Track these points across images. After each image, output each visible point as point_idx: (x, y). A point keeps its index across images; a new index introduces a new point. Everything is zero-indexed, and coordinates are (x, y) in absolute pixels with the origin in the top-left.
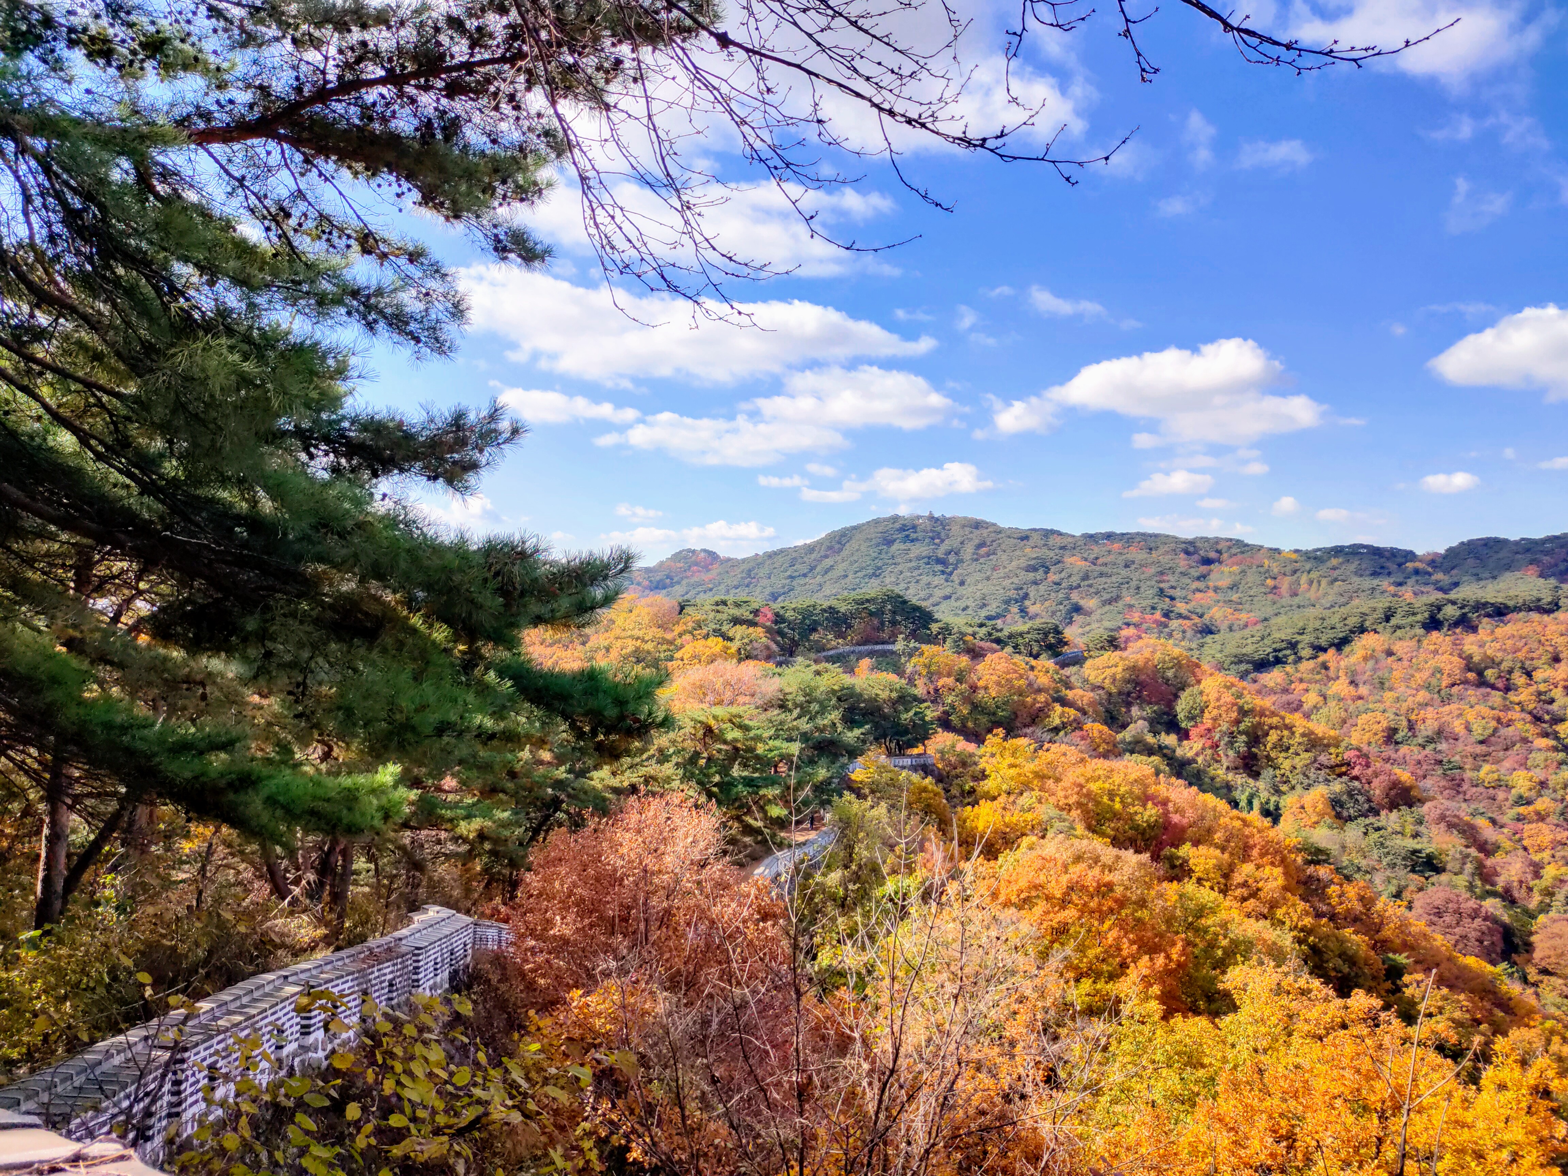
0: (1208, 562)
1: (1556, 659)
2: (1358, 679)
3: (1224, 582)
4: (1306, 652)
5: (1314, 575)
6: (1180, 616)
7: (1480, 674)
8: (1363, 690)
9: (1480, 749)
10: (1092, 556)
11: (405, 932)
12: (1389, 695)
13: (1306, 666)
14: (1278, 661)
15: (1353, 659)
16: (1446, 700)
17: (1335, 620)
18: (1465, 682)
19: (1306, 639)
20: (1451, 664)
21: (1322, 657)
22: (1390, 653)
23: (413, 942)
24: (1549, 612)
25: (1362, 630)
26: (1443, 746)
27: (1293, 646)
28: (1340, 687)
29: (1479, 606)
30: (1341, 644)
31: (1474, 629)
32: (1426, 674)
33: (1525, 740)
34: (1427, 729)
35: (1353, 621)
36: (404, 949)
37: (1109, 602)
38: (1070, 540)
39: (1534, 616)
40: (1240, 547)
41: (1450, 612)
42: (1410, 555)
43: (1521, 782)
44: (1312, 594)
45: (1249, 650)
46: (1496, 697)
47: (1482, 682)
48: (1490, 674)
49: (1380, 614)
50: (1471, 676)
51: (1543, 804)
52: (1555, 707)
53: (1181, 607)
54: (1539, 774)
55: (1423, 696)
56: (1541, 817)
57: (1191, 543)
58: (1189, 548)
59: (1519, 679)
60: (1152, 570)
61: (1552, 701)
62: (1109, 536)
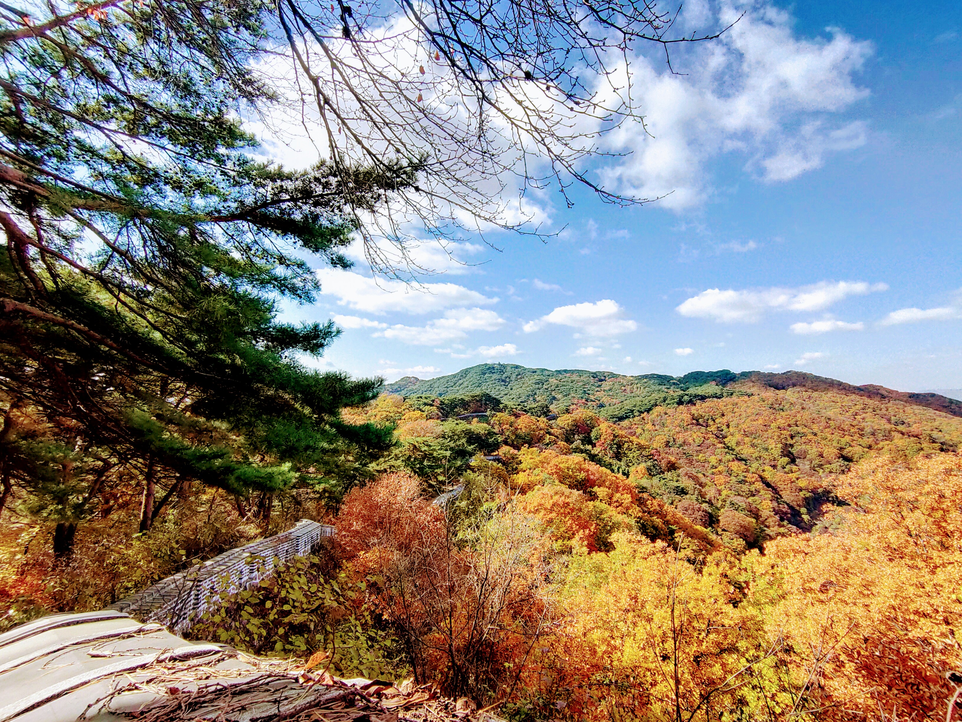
0: (601, 380)
1: (723, 415)
2: (656, 423)
3: (607, 388)
4: (637, 414)
5: (639, 385)
6: (592, 401)
7: (697, 421)
8: (657, 427)
9: (699, 448)
10: (559, 379)
11: (293, 530)
12: (666, 429)
13: (636, 419)
14: (627, 417)
15: (653, 416)
16: (686, 430)
17: (646, 401)
18: (692, 424)
19: (637, 408)
20: (687, 417)
21: (642, 415)
22: (666, 414)
23: (296, 534)
24: (720, 398)
25: (656, 405)
26: (685, 448)
27: (632, 411)
28: (649, 426)
29: (696, 396)
30: (649, 411)
31: (695, 404)
32: (678, 421)
33: (714, 445)
34: (680, 441)
35: (652, 402)
36: (292, 537)
37: (566, 396)
38: (551, 372)
39: (715, 399)
40: (613, 376)
41: (686, 398)
42: (671, 378)
43: (713, 460)
44: (638, 392)
45: (616, 413)
46: (703, 429)
47: (698, 424)
48: (701, 421)
49: (662, 399)
50: (694, 421)
51: (720, 468)
52: (723, 432)
53: (592, 398)
54: (719, 457)
55: (678, 429)
56: (720, 473)
57: (595, 373)
58: (594, 375)
59: (711, 422)
60: (581, 384)
61: (722, 430)
62: (565, 371)
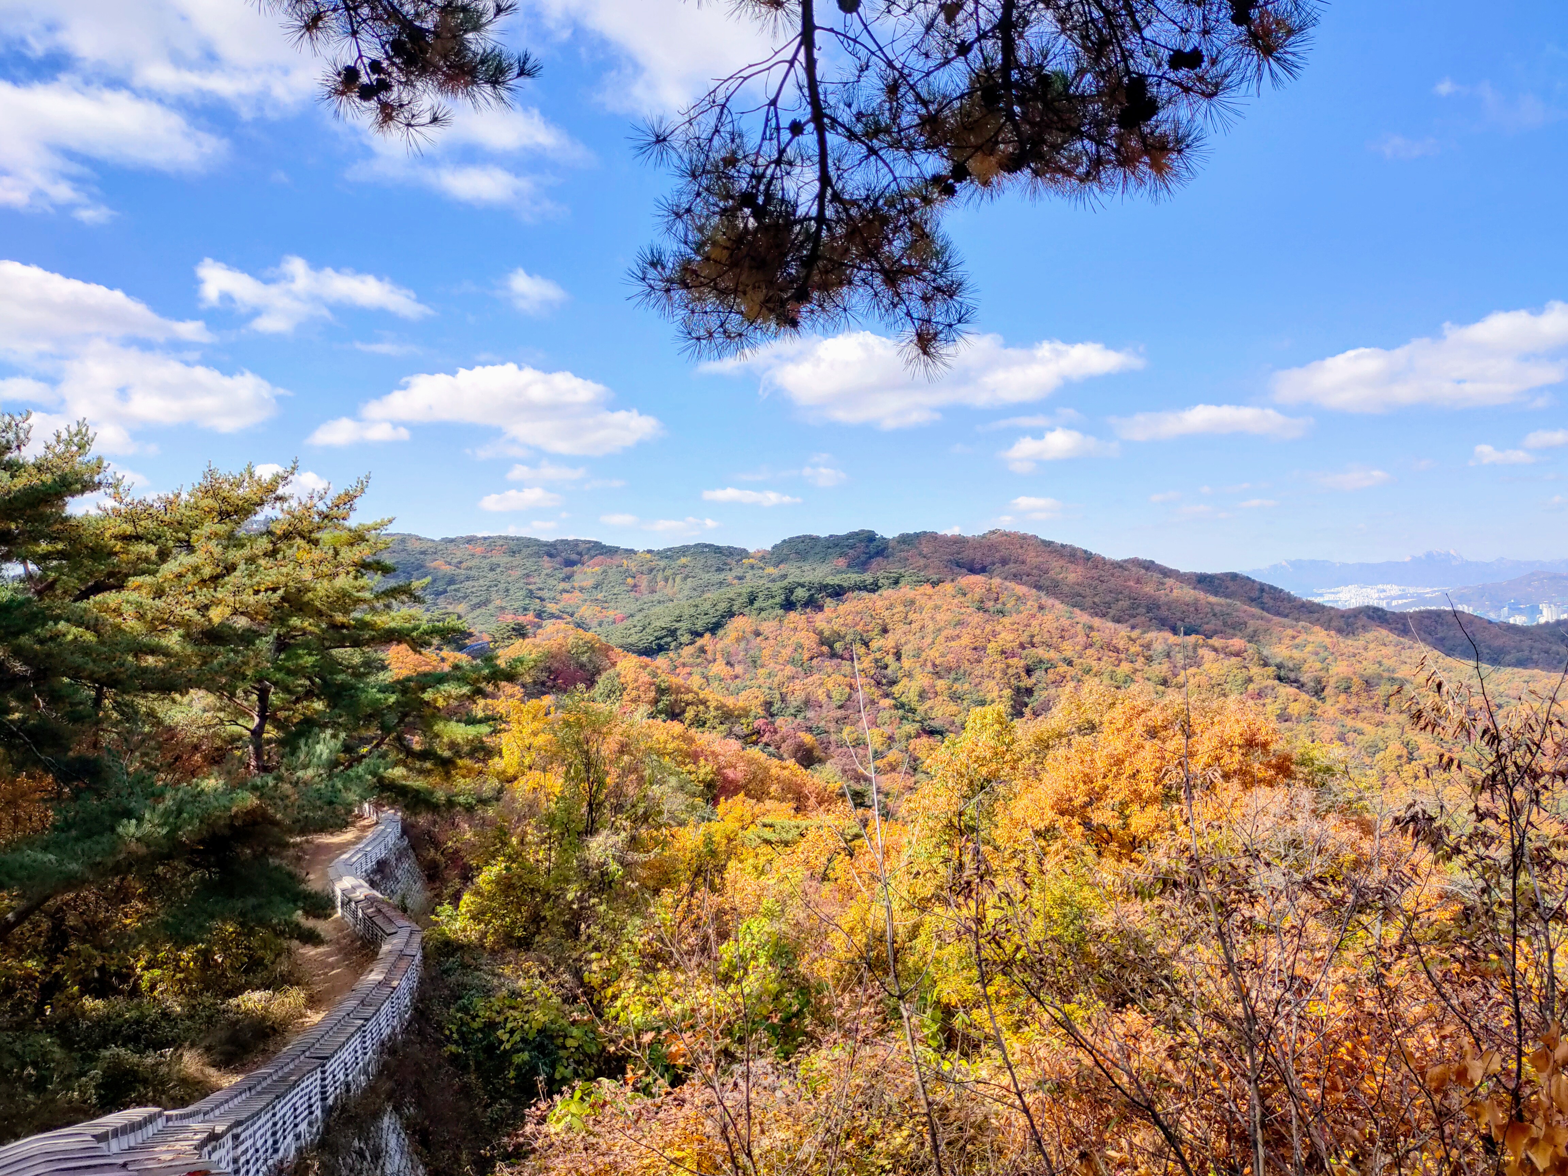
0: (570, 563)
1: (885, 631)
2: (733, 659)
3: (589, 583)
4: (685, 638)
5: (668, 572)
6: (552, 616)
7: (831, 647)
8: (739, 669)
9: (840, 713)
10: (455, 561)
12: (761, 671)
13: (687, 651)
14: (661, 649)
15: (727, 641)
16: (808, 673)
17: (707, 606)
18: (822, 654)
19: (684, 625)
20: (809, 640)
21: (700, 642)
22: (758, 634)
24: (873, 591)
25: (731, 614)
26: (810, 714)
27: (673, 633)
28: (718, 668)
29: (823, 588)
30: (714, 628)
31: (821, 608)
32: (789, 650)
33: (873, 702)
34: (794, 701)
35: (723, 606)
37: (479, 605)
38: (430, 544)
39: (864, 594)
40: (599, 549)
41: (801, 593)
42: (743, 553)
43: (874, 738)
44: (669, 591)
45: (633, 639)
46: (846, 666)
47: (833, 655)
48: (837, 645)
49: (744, 599)
50: (825, 649)
51: (893, 756)
52: (889, 671)
53: (551, 607)
54: (887, 730)
55: (789, 670)
56: (893, 768)
57: (553, 545)
58: (551, 550)
59: (859, 649)
60: (519, 573)
61: (886, 667)
62: (470, 540)
